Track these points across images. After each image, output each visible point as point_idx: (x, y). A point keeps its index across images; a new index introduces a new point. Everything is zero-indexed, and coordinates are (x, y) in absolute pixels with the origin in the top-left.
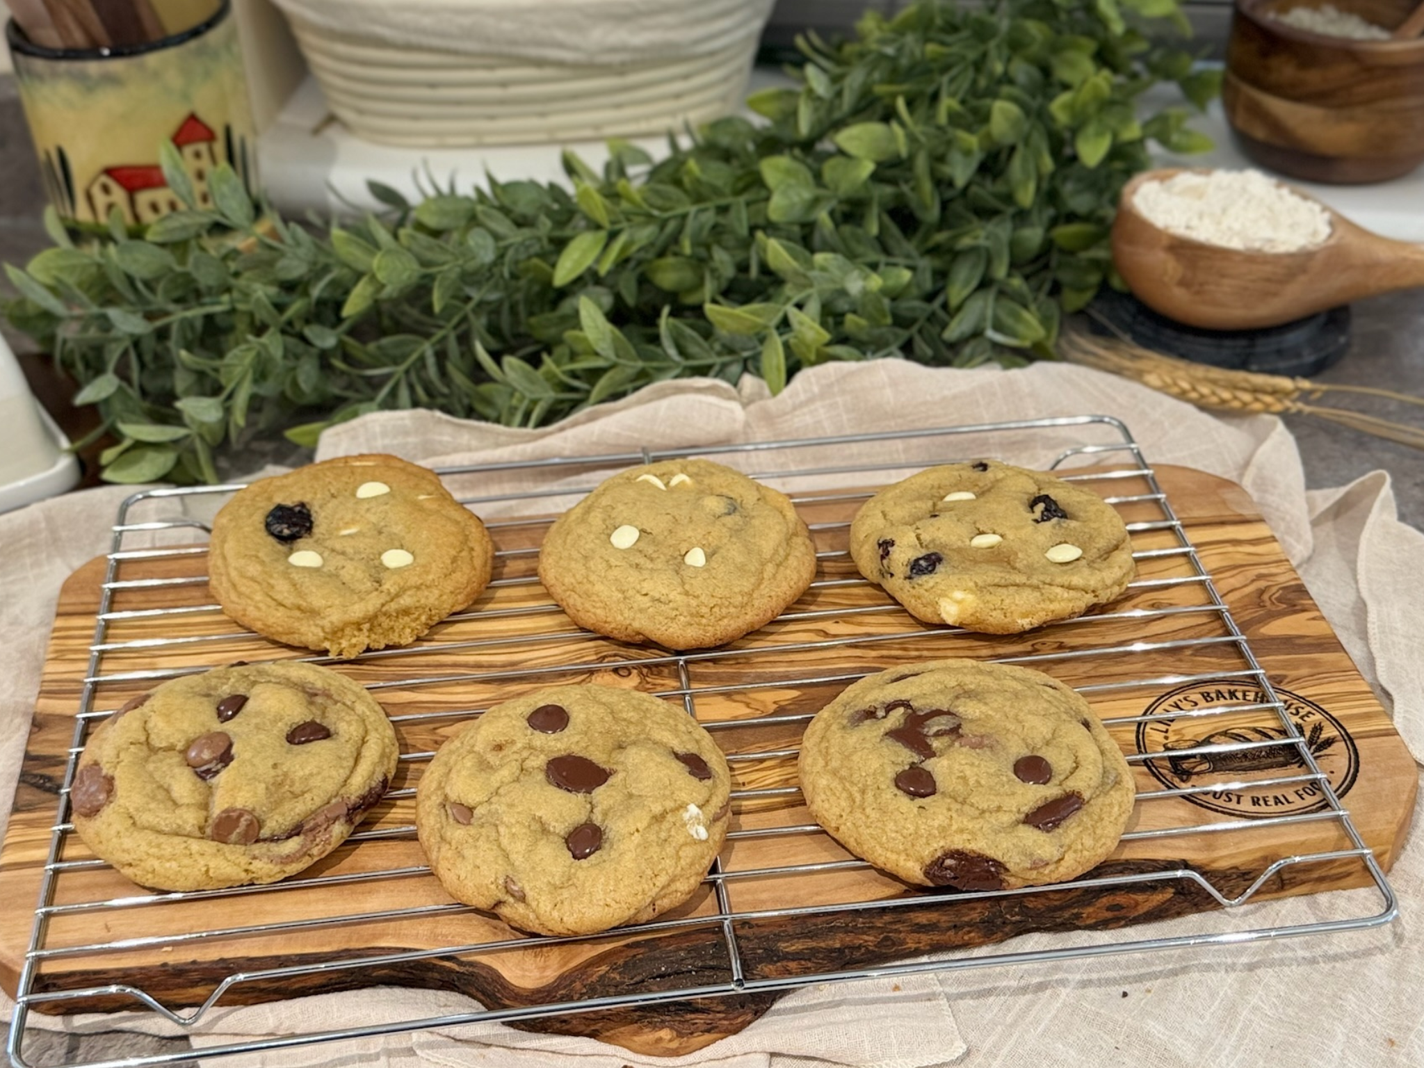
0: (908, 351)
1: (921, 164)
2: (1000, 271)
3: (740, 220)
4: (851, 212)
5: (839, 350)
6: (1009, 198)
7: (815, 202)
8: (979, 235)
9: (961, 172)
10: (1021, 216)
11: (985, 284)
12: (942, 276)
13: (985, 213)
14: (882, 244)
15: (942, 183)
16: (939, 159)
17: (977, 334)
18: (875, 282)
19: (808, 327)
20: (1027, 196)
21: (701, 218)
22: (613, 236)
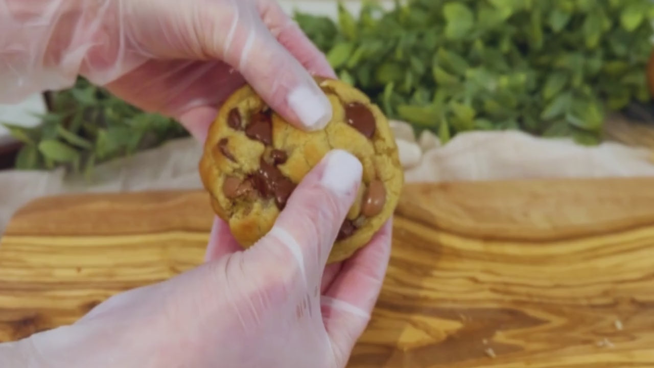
0: (523, 126)
1: (536, 18)
2: (577, 81)
3: (431, 39)
4: (492, 40)
5: (481, 123)
6: (582, 42)
7: (472, 31)
8: (566, 60)
9: (558, 23)
10: (589, 53)
11: (567, 88)
12: (541, 83)
13: (570, 48)
14: (509, 59)
15: (547, 30)
16: (546, 15)
17: (561, 117)
18: (504, 81)
19: (465, 111)
20: (593, 41)
21: (408, 39)
22: (357, 46)
